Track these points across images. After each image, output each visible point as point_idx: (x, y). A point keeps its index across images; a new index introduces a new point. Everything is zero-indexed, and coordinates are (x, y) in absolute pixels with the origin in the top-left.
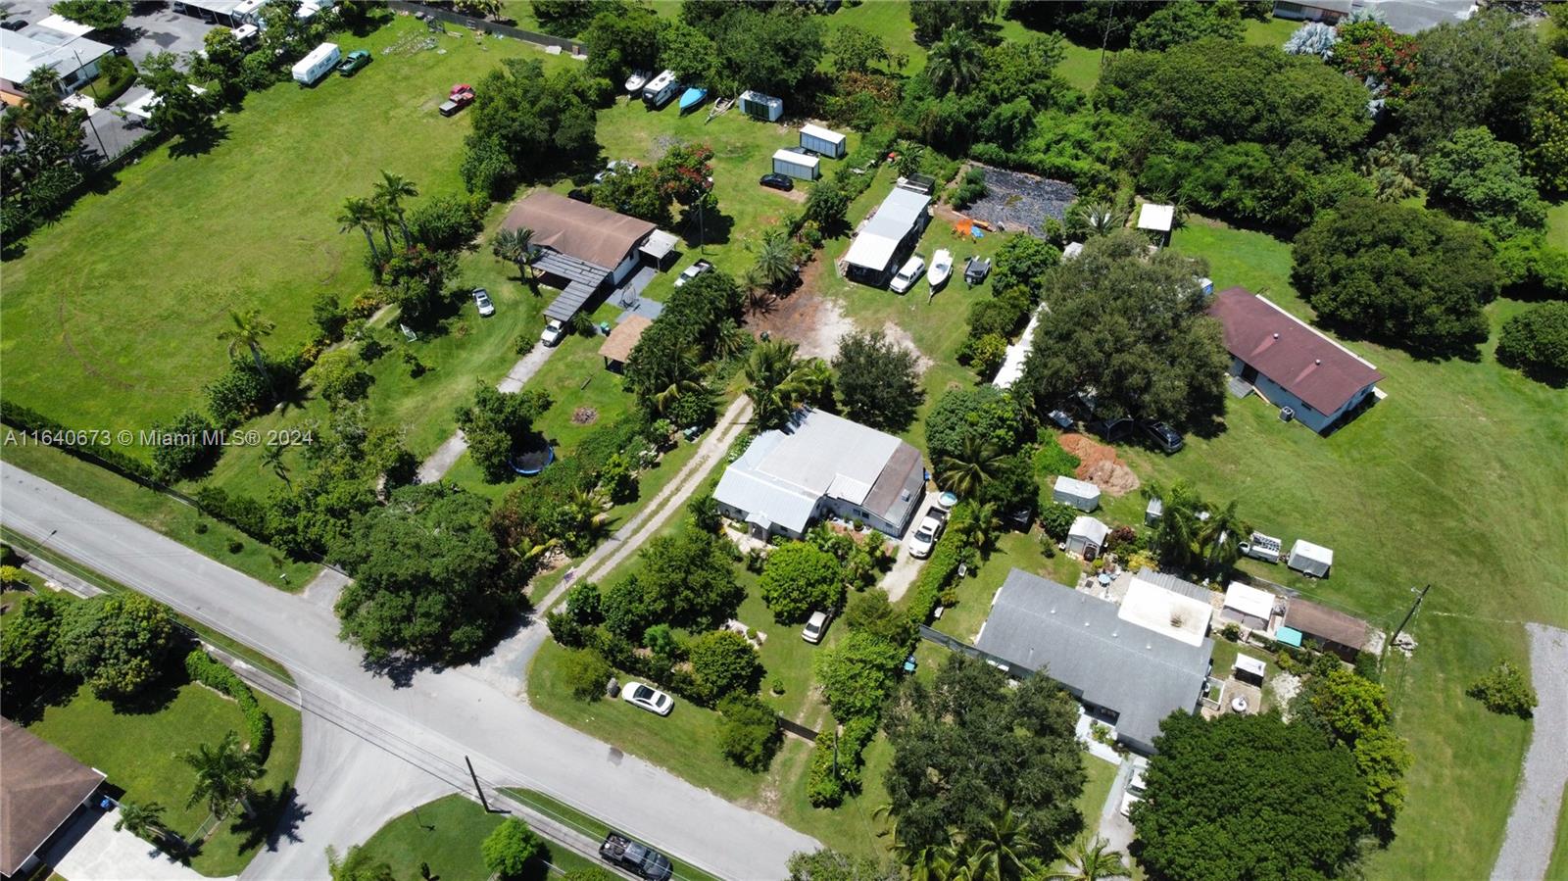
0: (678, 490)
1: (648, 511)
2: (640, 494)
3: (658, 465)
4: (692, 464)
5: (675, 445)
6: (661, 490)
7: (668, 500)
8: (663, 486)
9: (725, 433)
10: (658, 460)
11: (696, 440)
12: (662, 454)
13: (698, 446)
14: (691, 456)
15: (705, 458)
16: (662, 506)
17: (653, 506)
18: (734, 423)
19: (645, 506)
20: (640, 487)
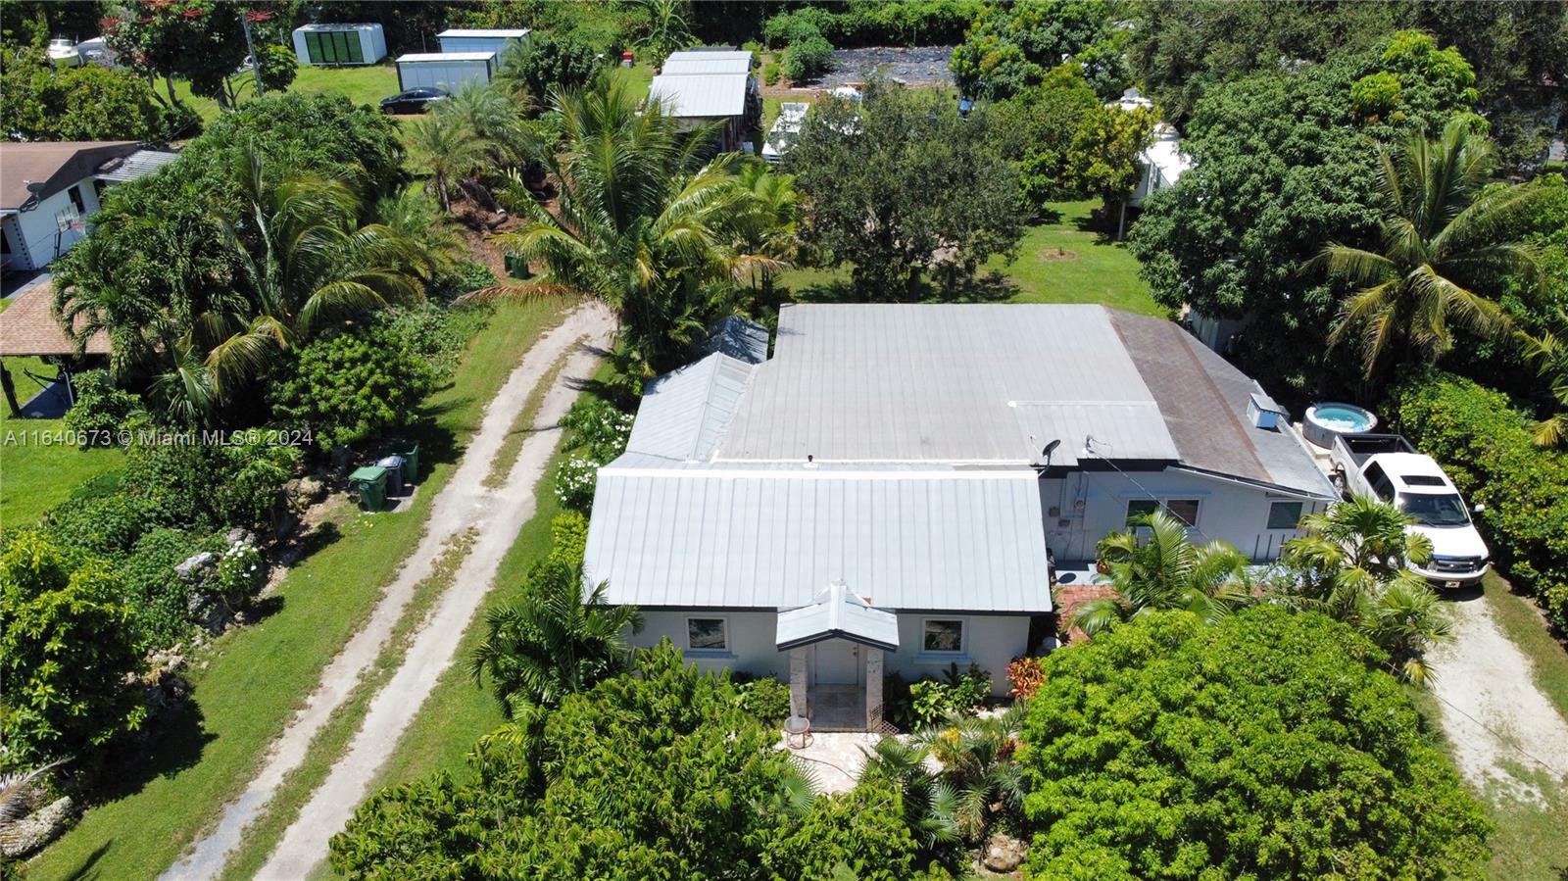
0: (389, 663)
1: (266, 784)
2: (208, 726)
3: (274, 605)
4: (418, 567)
5: (328, 534)
6: (314, 686)
7: (354, 711)
8: (317, 669)
9: (504, 461)
10: (268, 592)
11: (406, 504)
12: (280, 574)
13: (424, 513)
14: (410, 547)
15: (463, 543)
16: (333, 741)
17: (289, 753)
18: (522, 430)
19: (250, 765)
20: (204, 697)
